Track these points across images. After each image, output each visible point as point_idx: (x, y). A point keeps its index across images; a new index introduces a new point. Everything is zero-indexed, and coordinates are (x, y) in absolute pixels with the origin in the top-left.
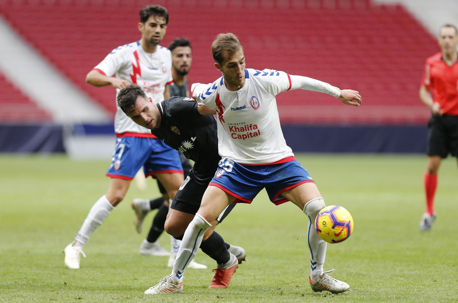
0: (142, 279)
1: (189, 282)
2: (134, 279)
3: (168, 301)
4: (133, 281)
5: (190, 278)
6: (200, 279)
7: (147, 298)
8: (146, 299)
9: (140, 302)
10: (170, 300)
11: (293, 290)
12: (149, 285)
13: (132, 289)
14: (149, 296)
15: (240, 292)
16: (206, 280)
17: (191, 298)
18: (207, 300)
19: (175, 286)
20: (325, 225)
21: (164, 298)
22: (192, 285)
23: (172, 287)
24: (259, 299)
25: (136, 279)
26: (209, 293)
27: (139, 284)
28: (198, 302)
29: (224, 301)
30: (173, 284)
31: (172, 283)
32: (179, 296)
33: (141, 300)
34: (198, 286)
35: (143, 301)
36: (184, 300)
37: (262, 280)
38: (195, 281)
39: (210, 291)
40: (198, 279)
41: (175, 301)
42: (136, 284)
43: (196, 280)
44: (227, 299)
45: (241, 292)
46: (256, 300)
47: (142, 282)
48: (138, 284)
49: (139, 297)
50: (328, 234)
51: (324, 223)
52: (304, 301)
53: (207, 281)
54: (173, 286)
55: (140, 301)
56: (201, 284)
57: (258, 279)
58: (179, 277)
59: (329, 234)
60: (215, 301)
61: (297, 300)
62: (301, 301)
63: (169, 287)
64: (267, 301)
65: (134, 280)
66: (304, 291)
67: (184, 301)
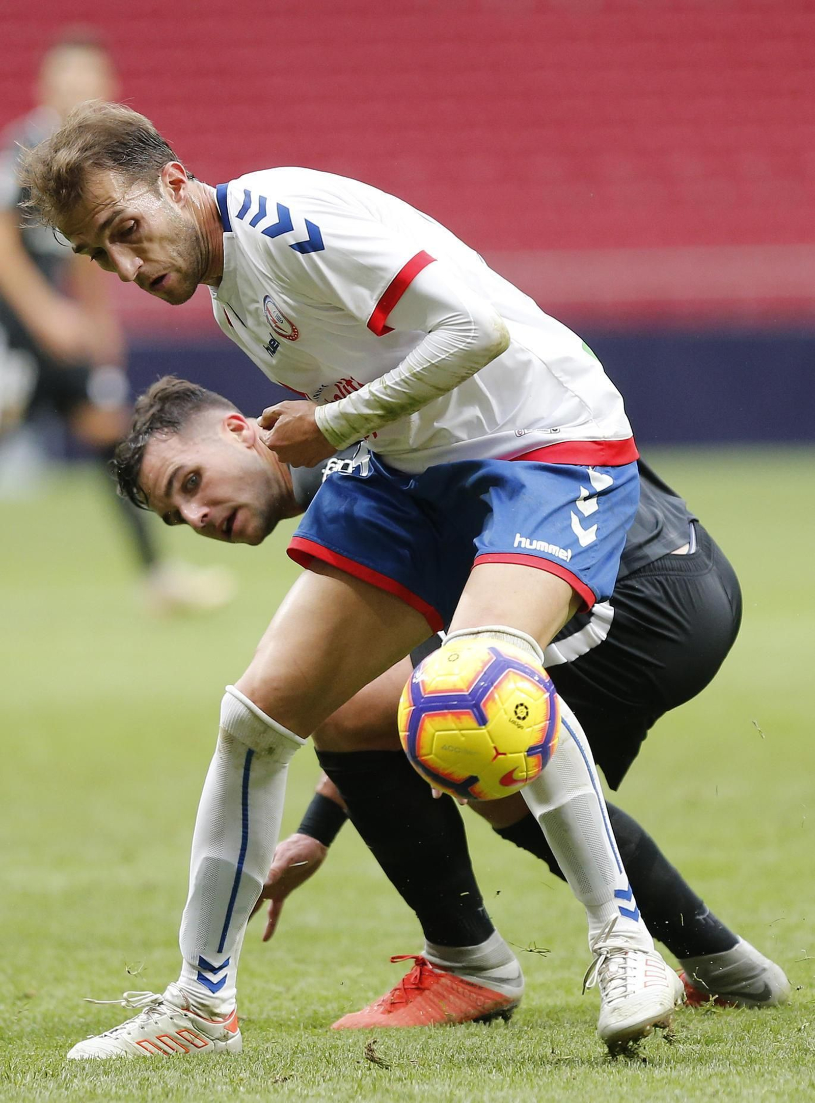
0: (52, 996)
1: (251, 1002)
2: (19, 999)
3: (163, 1088)
4: (14, 1004)
5: (254, 988)
6: (296, 990)
7: (75, 1076)
8: (72, 1081)
9: (47, 1094)
10: (172, 1084)
11: (691, 1026)
12: (82, 1020)
13: (10, 1039)
14: (84, 1069)
15: (468, 1043)
16: (324, 993)
17: (261, 1073)
18: (330, 1080)
19: (201, 1023)
20: (519, 718)
21: (146, 1074)
22: (264, 1016)
23: (189, 1025)
24: (549, 1068)
25: (27, 996)
26: (336, 1047)
27: (39, 1018)
28: (291, 1086)
29: (400, 1079)
30: (191, 1015)
31: (187, 1009)
32: (211, 1064)
33: (52, 1085)
34: (290, 1020)
35: (59, 1087)
36: (232, 1081)
37: (558, 988)
38: (277, 998)
39: (339, 1042)
40: (288, 989)
41: (196, 1085)
42: (27, 1018)
43: (280, 993)
44: (414, 1071)
45: (474, 1040)
46: (537, 1075)
47: (52, 1007)
48: (35, 1017)
49: (43, 1072)
50: (498, 754)
51: (522, 712)
52: (739, 1073)
53: (327, 999)
54: (193, 1021)
55: (46, 1088)
56: (301, 1011)
57: (542, 985)
58: (215, 987)
59: (500, 756)
60: (364, 1082)
61: (709, 1071)
62: (725, 1072)
63: (176, 1025)
64: (582, 1075)
65: (19, 1003)
66: (738, 1030)
67: (231, 1085)
